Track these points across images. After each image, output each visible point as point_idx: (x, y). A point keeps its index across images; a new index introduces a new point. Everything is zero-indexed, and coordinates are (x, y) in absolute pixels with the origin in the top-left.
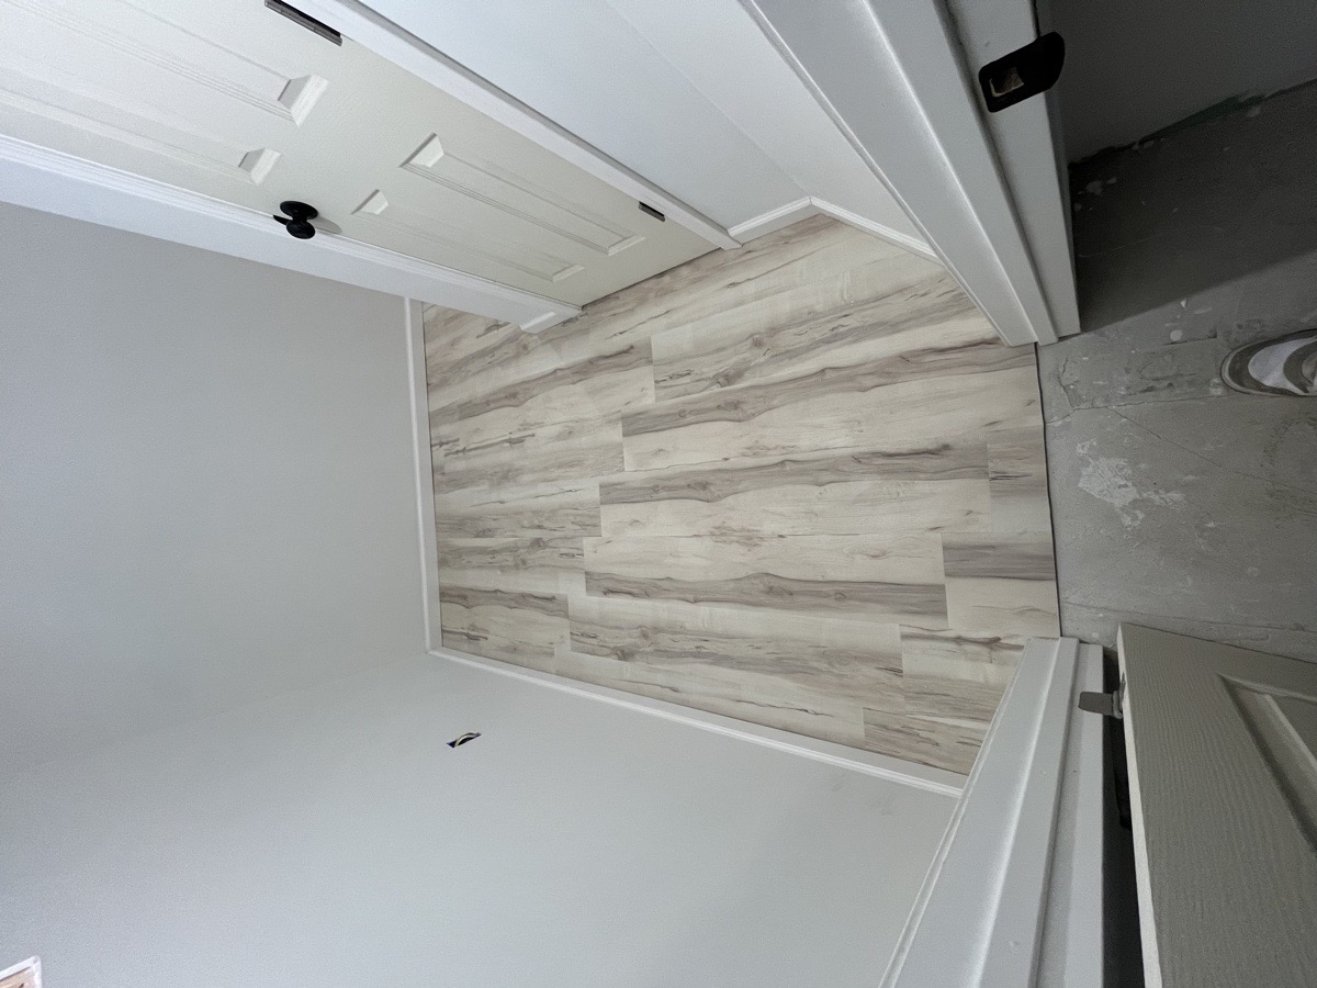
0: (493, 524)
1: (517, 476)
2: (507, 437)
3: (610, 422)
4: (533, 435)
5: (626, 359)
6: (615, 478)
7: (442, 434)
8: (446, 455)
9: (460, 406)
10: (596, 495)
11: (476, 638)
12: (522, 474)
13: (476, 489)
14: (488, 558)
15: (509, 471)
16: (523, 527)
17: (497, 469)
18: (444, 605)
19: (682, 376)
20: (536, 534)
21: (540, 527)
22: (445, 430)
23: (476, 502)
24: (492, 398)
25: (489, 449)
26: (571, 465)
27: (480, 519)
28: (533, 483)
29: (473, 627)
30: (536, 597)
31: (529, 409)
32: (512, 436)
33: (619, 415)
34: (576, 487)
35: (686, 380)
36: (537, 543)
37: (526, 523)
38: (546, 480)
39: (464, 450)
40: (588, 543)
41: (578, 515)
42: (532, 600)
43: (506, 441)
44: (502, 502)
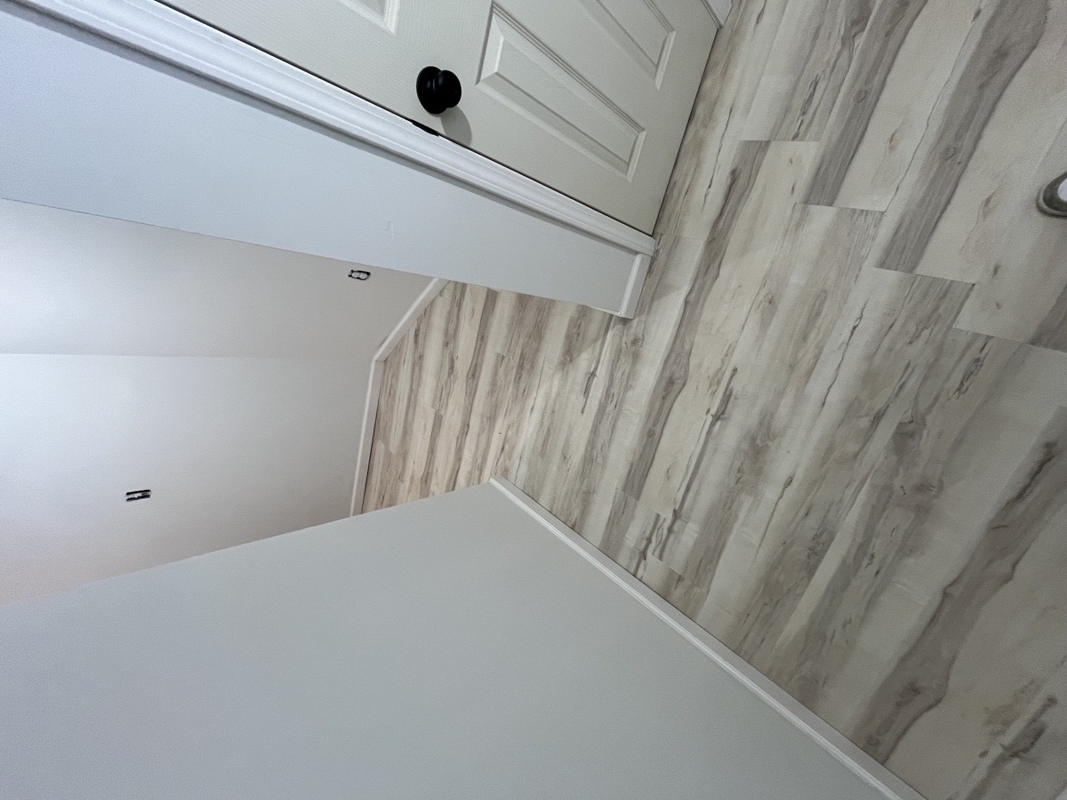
0: (812, 522)
1: (769, 428)
2: (710, 419)
3: (798, 223)
4: (735, 370)
5: (741, 182)
6: (885, 232)
7: (632, 546)
8: (660, 558)
9: (624, 489)
10: (891, 276)
11: (1035, 733)
12: (772, 416)
13: (737, 525)
14: (867, 572)
15: (753, 439)
16: (856, 456)
17: (737, 464)
18: (896, 758)
19: (812, 95)
20: (885, 432)
21: (877, 419)
22: (633, 535)
23: (756, 539)
24: (650, 425)
25: (703, 464)
26: (815, 315)
27: (786, 545)
28: (800, 397)
29: (999, 718)
30: (1020, 496)
31: (700, 366)
32: (713, 411)
33: (799, 207)
34: (856, 313)
35: (821, 86)
36: (905, 437)
37: (852, 447)
38: (809, 374)
39: (676, 515)
40: (970, 320)
41: (904, 325)
42: (1020, 508)
43: (712, 424)
44: (789, 482)
